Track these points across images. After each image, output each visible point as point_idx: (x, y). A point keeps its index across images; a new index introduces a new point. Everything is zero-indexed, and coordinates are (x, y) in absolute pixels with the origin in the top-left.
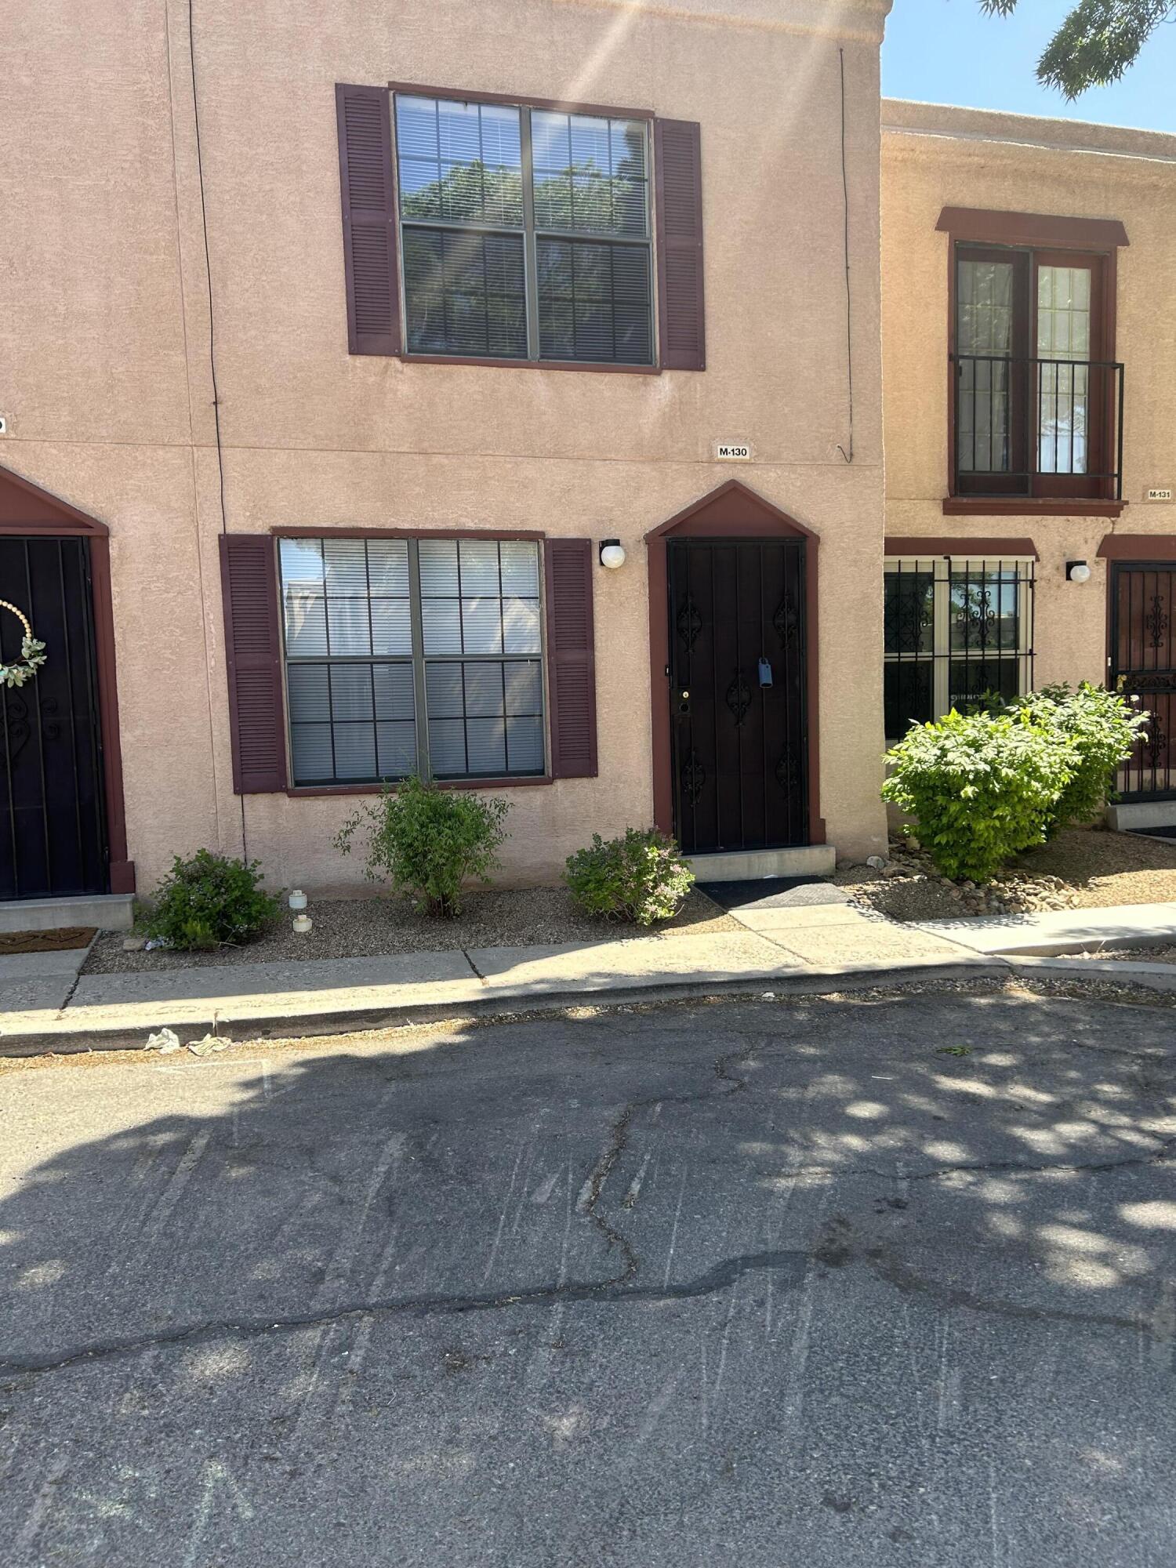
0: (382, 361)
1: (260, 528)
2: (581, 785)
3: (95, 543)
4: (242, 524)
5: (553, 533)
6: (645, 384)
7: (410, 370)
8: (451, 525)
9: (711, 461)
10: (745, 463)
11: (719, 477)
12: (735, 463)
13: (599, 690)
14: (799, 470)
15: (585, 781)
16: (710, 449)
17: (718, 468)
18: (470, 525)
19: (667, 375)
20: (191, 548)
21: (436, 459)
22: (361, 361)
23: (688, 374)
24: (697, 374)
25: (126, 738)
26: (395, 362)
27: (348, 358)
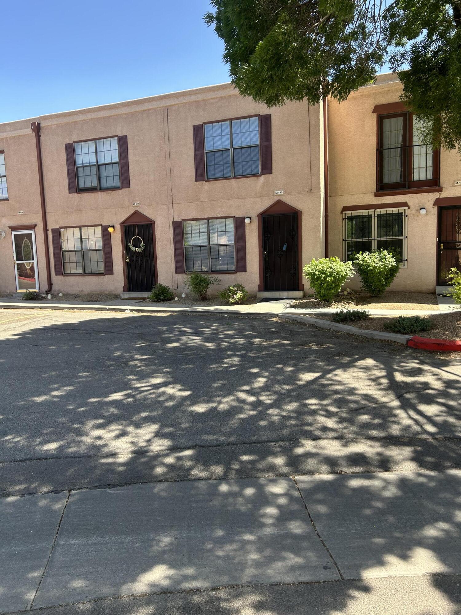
0: (202, 182)
1: (180, 220)
2: (243, 274)
3: (153, 225)
4: (176, 219)
5: (237, 216)
6: (258, 179)
7: (207, 183)
8: (215, 216)
9: (274, 195)
10: (282, 195)
11: (276, 199)
12: (280, 195)
13: (247, 252)
14: (297, 195)
15: (244, 273)
16: (274, 192)
17: (275, 197)
18: (219, 216)
19: (263, 176)
20: (168, 224)
21: (212, 202)
22: (198, 183)
23: (268, 175)
24: (270, 175)
25: (158, 262)
26: (204, 182)
27: (195, 182)
